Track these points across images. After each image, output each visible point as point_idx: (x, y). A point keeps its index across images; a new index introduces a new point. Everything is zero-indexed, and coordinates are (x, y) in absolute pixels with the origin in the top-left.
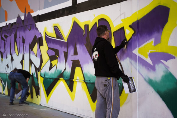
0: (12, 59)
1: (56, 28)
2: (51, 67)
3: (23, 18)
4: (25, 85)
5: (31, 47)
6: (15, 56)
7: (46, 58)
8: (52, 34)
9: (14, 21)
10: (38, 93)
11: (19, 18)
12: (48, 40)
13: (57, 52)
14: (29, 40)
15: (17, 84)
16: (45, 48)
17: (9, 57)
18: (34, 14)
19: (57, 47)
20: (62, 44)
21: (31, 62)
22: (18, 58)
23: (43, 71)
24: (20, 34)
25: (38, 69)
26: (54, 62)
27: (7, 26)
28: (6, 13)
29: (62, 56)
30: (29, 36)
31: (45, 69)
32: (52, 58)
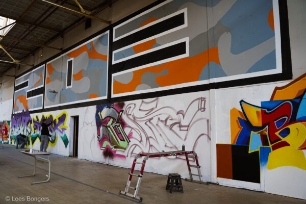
0: (19, 129)
1: (37, 117)
2: (34, 133)
3: (25, 111)
4: (24, 141)
5: (27, 124)
6: (20, 128)
7: (33, 129)
8: (35, 119)
9: (21, 112)
10: (29, 144)
11: (23, 111)
12: (34, 121)
13: (37, 126)
14: (27, 121)
15: (20, 141)
16: (32, 125)
17: (18, 128)
18: (29, 110)
19: (37, 124)
20: (38, 123)
21: (27, 131)
22: (22, 129)
23: (31, 134)
24: (23, 118)
25: (29, 134)
26: (36, 131)
27: (18, 114)
28: (18, 108)
29: (38, 128)
30: (27, 119)
31: (32, 134)
32: (35, 129)
